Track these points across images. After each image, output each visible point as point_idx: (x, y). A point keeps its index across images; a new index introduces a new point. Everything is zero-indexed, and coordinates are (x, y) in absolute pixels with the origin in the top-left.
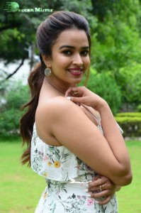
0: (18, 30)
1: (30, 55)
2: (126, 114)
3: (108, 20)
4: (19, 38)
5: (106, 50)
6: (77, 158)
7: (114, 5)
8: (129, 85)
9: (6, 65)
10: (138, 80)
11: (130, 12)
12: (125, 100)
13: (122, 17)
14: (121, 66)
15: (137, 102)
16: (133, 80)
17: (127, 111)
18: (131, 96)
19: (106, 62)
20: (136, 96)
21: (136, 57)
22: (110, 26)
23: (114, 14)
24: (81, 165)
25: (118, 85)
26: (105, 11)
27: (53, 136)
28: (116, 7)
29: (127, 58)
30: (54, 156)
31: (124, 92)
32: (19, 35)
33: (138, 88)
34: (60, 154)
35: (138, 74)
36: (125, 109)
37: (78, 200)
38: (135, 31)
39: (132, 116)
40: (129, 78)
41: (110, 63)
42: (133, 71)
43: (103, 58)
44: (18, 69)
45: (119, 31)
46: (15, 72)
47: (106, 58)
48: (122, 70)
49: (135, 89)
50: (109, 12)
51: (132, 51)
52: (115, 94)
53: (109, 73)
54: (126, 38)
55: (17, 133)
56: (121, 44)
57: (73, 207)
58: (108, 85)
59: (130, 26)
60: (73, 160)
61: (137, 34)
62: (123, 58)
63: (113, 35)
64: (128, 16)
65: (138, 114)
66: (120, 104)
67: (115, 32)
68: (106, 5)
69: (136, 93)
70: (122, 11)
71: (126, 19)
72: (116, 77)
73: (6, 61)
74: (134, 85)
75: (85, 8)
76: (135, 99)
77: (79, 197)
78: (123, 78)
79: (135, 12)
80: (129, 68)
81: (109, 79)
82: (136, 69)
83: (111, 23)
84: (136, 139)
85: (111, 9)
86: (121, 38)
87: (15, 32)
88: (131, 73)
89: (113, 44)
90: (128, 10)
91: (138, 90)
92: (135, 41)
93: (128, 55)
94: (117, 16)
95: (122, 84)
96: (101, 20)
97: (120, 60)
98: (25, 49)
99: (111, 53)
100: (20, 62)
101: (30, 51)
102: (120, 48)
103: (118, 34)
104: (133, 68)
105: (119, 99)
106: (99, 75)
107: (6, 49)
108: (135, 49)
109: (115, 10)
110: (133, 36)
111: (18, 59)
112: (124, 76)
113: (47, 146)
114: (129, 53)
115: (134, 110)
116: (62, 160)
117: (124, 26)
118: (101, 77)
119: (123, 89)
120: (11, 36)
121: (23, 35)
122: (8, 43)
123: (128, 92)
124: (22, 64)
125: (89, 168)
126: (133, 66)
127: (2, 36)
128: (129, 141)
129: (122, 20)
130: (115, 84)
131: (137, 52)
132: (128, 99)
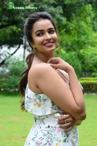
0: (16, 26)
1: (24, 42)
2: (84, 78)
3: (73, 20)
4: (17, 31)
5: (72, 39)
6: (52, 102)
7: (77, 10)
8: (86, 60)
9: (9, 48)
10: (92, 57)
11: (87, 15)
12: (84, 70)
13: (81, 18)
14: (81, 49)
15: (91, 71)
16: (89, 57)
17: (85, 77)
18: (88, 67)
19: (71, 46)
20: (91, 67)
21: (91, 42)
22: (74, 23)
23: (77, 16)
24: (54, 107)
25: (80, 60)
26: (71, 14)
27: (38, 87)
28: (78, 12)
29: (85, 43)
30: (38, 100)
31: (83, 65)
32: (17, 30)
33: (92, 62)
34: (41, 99)
35: (92, 54)
36: (84, 75)
37: (51, 129)
38: (90, 26)
39: (89, 80)
40: (86, 56)
41: (74, 46)
42: (89, 52)
43: (70, 43)
44: (16, 51)
45: (80, 27)
46: (15, 53)
47: (72, 43)
48: (82, 51)
49: (90, 63)
50: (74, 14)
51: (88, 39)
52: (77, 66)
53: (74, 53)
54: (85, 31)
55: (16, 91)
56: (81, 35)
57: (48, 133)
58: (73, 61)
59: (87, 23)
60: (49, 103)
61: (91, 29)
62: (82, 44)
63: (76, 29)
64: (85, 17)
65: (92, 78)
66: (81, 72)
67: (77, 27)
68: (71, 11)
69: (91, 65)
70: (82, 14)
71: (84, 19)
72: (78, 55)
73: (8, 46)
74: (89, 60)
75: (58, 12)
76: (90, 69)
77: (52, 127)
78: (83, 56)
79: (90, 15)
80: (86, 50)
81: (74, 57)
82: (91, 51)
83: (75, 22)
84: (91, 94)
85: (75, 13)
86: (81, 31)
87: (14, 28)
88: (87, 53)
89: (76, 35)
90: (85, 13)
91: (92, 64)
92: (90, 33)
93: (85, 42)
94: (79, 17)
95: (82, 60)
96: (68, 20)
97: (80, 45)
98: (21, 38)
99: (75, 40)
100: (18, 46)
101: (24, 39)
102: (80, 37)
103: (79, 29)
104: (88, 50)
105: (80, 69)
106: (67, 54)
107: (9, 38)
108: (90, 37)
109: (77, 14)
110: (88, 30)
111: (16, 44)
112: (83, 54)
113: (34, 94)
114: (86, 40)
115: (90, 76)
116: (42, 103)
117: (83, 24)
118: (69, 55)
119: (83, 63)
120: (12, 30)
121: (20, 30)
122: (10, 34)
123: (86, 65)
124: (19, 47)
125: (59, 108)
126: (89, 49)
127: (6, 30)
128: (87, 95)
129: (82, 20)
130: (78, 60)
131: (91, 39)
132: (86, 69)
